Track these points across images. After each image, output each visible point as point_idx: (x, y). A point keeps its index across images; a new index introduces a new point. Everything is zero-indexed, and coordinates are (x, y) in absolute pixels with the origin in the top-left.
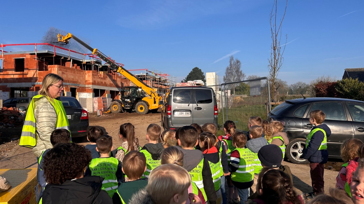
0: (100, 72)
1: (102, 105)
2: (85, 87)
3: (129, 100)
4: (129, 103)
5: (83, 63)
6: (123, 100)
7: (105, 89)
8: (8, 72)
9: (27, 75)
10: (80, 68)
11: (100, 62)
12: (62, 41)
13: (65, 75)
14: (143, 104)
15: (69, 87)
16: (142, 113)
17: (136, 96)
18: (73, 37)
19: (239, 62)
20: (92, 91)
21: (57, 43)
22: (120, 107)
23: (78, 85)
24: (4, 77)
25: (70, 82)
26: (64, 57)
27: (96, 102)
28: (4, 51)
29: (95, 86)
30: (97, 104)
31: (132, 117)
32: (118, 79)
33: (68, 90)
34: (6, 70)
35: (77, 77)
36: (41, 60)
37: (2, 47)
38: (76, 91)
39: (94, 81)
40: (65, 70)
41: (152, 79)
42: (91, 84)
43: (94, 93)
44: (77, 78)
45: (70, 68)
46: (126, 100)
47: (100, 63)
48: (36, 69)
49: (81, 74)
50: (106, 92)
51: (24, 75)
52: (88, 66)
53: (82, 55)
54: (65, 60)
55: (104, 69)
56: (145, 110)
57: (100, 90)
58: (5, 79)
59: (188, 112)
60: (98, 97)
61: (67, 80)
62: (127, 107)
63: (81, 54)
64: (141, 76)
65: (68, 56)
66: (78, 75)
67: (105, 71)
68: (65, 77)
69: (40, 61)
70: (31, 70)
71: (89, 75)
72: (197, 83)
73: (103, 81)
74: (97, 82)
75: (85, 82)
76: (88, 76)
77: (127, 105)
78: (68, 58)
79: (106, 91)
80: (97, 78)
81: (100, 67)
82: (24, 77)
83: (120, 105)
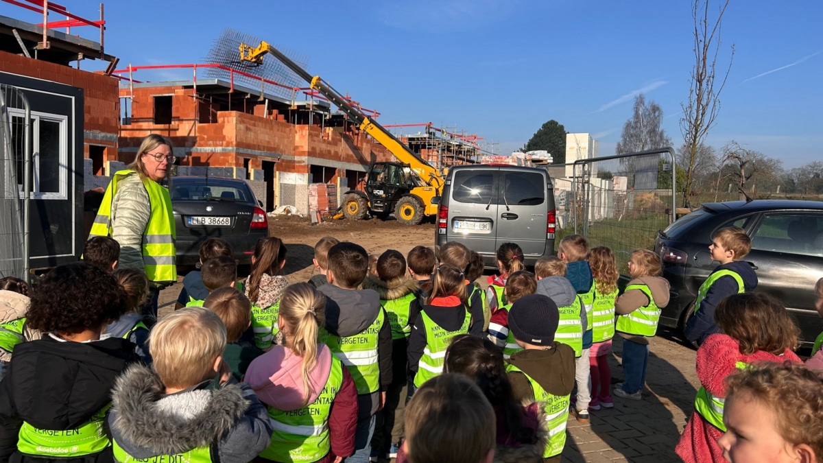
0: (327, 128)
1: (327, 202)
2: (294, 162)
3: (381, 193)
4: (382, 198)
5: (292, 108)
6: (370, 191)
7: (335, 167)
8: (140, 124)
9: (177, 132)
10: (285, 119)
11: (327, 106)
12: (250, 59)
13: (252, 134)
14: (411, 203)
15: (260, 160)
16: (408, 222)
17: (398, 184)
18: (271, 50)
19: (658, 109)
20: (306, 169)
21: (238, 63)
22: (363, 207)
23: (279, 155)
24: (133, 134)
25: (262, 148)
26: (251, 95)
27: (314, 193)
28: (133, 81)
29: (314, 158)
30: (316, 198)
31: (385, 231)
32: (364, 144)
33: (257, 166)
34: (137, 120)
35: (277, 138)
36: (205, 100)
37: (131, 71)
38: (275, 168)
39: (313, 148)
40: (253, 122)
41: (440, 146)
42: (307, 154)
43: (312, 175)
44: (277, 141)
45: (263, 118)
46: (376, 192)
47: (326, 109)
48: (194, 118)
49: (285, 132)
50: (339, 173)
51: (171, 132)
52: (301, 115)
53: (291, 91)
54: (254, 100)
55: (335, 121)
56: (415, 216)
57: (326, 168)
58: (134, 138)
59: (485, 223)
60: (317, 184)
61: (255, 143)
62: (376, 207)
63: (288, 88)
64: (418, 139)
65: (260, 92)
66: (280, 133)
67: (337, 126)
68: (252, 137)
69: (202, 102)
70: (184, 122)
71: (302, 134)
72: (534, 157)
73: (333, 149)
74: (318, 151)
75: (294, 150)
76: (301, 136)
77: (378, 203)
78: (259, 97)
79: (337, 171)
80: (319, 141)
81: (328, 118)
82: (171, 135)
83: (362, 203)
